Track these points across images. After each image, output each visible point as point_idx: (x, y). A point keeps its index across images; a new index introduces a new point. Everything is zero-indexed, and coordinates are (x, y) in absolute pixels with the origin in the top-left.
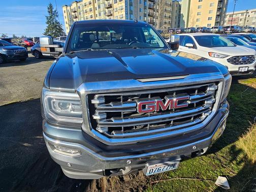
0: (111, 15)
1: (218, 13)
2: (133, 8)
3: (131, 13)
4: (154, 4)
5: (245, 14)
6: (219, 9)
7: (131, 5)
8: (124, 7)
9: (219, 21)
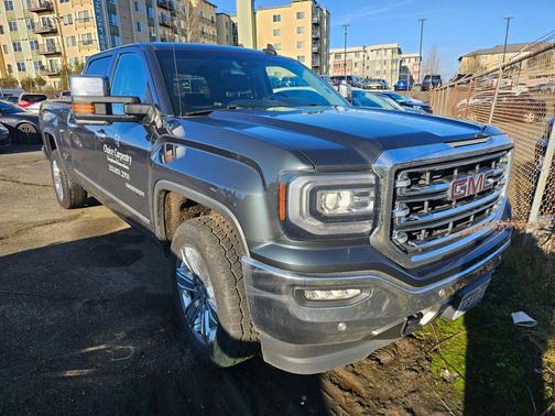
0: (54, 32)
1: (315, 49)
2: (117, 20)
3: (115, 33)
4: (173, 15)
5: (362, 54)
6: (316, 40)
7: (112, 11)
8: (92, 14)
9: (318, 64)
